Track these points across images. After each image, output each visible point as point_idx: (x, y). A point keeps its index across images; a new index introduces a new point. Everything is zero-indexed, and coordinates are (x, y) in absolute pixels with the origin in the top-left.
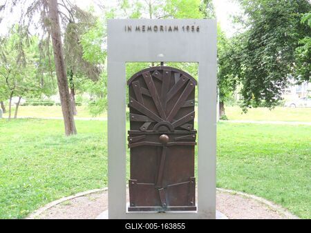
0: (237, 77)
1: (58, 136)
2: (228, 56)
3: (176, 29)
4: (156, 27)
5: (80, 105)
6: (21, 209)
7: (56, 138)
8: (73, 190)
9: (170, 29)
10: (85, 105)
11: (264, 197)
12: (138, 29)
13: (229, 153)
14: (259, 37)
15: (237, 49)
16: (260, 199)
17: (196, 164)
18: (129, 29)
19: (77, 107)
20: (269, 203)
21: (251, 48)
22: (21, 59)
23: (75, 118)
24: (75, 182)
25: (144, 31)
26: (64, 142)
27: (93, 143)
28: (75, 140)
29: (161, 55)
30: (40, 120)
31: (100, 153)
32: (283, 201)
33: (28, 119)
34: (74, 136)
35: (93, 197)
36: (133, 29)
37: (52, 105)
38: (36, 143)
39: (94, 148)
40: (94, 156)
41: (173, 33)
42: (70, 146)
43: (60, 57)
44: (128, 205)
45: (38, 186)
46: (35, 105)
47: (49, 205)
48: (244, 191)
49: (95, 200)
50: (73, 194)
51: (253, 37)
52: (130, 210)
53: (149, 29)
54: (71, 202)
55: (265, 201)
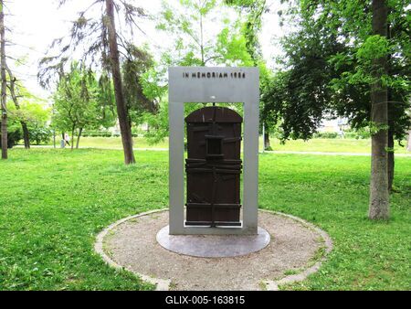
0: (278, 113)
1: (119, 165)
2: (271, 94)
3: (226, 75)
4: (209, 74)
5: (136, 136)
6: (96, 224)
7: (117, 166)
8: (138, 210)
9: (221, 76)
10: (141, 136)
11: (299, 216)
12: (194, 75)
13: (272, 180)
14: (299, 78)
15: (279, 88)
16: (296, 218)
17: (242, 189)
18: (187, 75)
19: (133, 138)
20: (303, 221)
21: (291, 87)
22: (85, 94)
23: (134, 149)
24: (138, 204)
25: (199, 77)
26: (125, 170)
27: (151, 171)
28: (134, 168)
29: (213, 97)
30: (100, 150)
31: (157, 180)
32: (314, 219)
33: (89, 149)
34: (133, 165)
35: (154, 216)
36: (190, 75)
37: (110, 136)
38: (100, 171)
39: (153, 175)
40: (153, 182)
41: (224, 79)
42: (131, 173)
43: (120, 94)
44: (185, 221)
45: (107, 206)
46: (94, 136)
47: (118, 222)
48: (282, 212)
49: (157, 218)
50: (137, 213)
51: (293, 77)
52: (186, 224)
53: (204, 75)
54: (137, 219)
55: (300, 220)
